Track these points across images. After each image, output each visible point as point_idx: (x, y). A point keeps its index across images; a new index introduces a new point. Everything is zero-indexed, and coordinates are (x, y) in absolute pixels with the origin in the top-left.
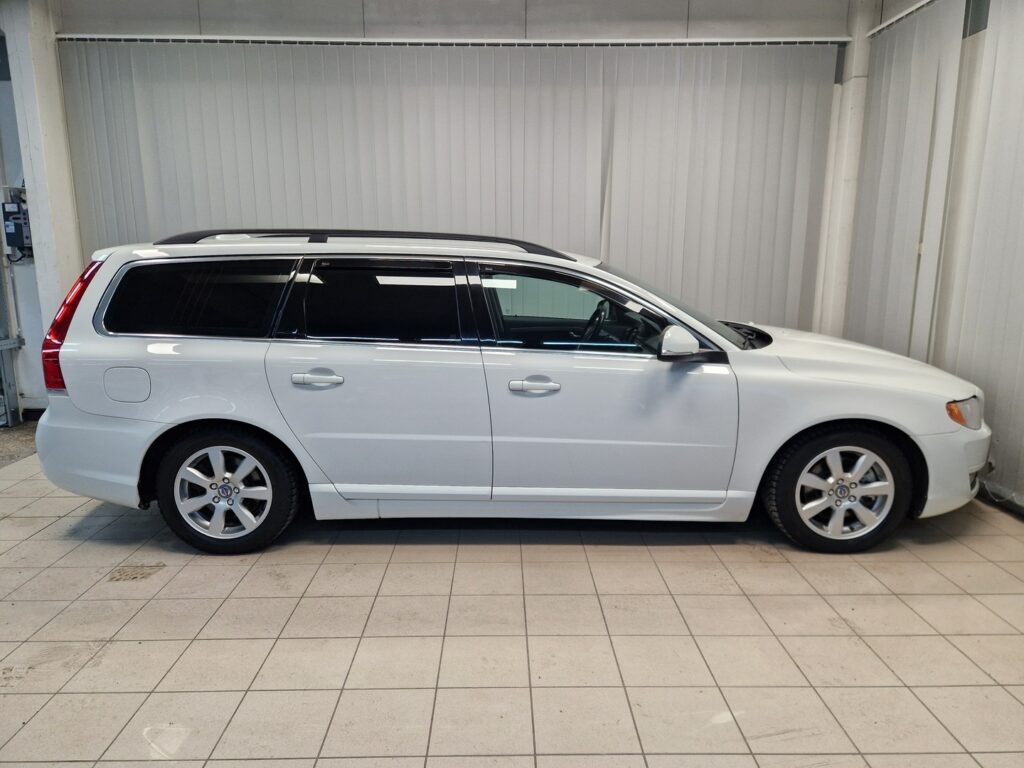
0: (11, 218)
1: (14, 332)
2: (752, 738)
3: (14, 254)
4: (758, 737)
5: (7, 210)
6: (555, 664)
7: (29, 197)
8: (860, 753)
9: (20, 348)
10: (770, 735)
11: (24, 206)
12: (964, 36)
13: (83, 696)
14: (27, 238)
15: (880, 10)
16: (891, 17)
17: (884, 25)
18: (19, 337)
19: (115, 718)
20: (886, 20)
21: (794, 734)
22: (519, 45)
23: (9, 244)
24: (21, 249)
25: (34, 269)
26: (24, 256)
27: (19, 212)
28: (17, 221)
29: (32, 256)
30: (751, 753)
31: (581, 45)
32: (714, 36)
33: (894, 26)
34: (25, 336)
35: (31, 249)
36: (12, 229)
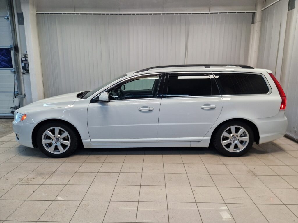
0: (23, 62)
1: (23, 93)
2: (226, 199)
3: (24, 72)
4: (227, 199)
5: (22, 60)
6: (172, 180)
7: (28, 56)
8: (255, 204)
9: (25, 97)
10: (230, 199)
11: (27, 59)
12: (288, 11)
13: (48, 185)
14: (27, 67)
15: (265, 3)
16: (268, 5)
17: (266, 7)
18: (24, 94)
19: (57, 190)
20: (266, 6)
21: (237, 199)
22: (162, 14)
23: (22, 69)
24: (26, 70)
25: (29, 76)
26: (26, 72)
27: (25, 60)
28: (25, 63)
29: (29, 72)
30: (225, 203)
31: (180, 14)
32: (217, 11)
33: (269, 8)
34: (26, 94)
35: (28, 70)
36: (23, 65)
